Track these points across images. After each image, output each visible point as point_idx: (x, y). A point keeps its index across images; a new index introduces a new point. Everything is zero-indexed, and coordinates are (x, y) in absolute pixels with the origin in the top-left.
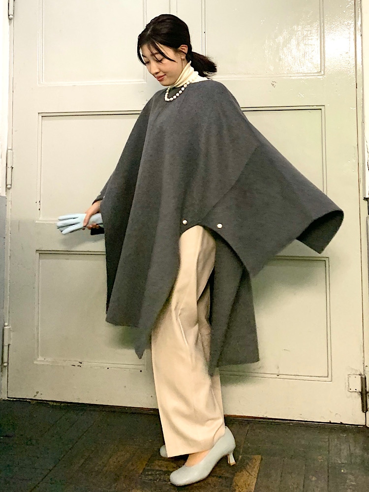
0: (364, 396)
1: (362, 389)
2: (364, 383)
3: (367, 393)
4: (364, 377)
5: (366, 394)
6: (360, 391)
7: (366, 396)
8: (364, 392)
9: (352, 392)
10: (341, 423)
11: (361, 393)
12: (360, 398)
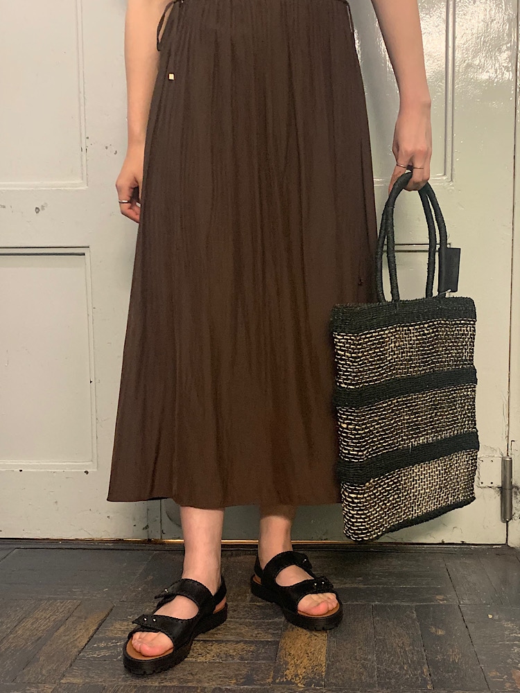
0: (508, 492)
1: (504, 482)
2: (508, 470)
3: (512, 487)
4: (508, 459)
5: (511, 489)
6: (500, 485)
7: (511, 493)
8: (508, 486)
9: (485, 487)
10: (463, 543)
11: (502, 489)
12: (499, 498)
